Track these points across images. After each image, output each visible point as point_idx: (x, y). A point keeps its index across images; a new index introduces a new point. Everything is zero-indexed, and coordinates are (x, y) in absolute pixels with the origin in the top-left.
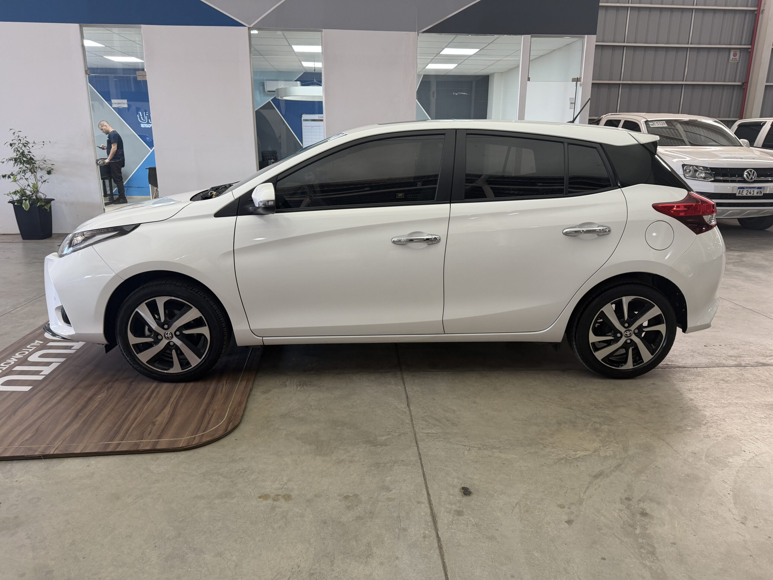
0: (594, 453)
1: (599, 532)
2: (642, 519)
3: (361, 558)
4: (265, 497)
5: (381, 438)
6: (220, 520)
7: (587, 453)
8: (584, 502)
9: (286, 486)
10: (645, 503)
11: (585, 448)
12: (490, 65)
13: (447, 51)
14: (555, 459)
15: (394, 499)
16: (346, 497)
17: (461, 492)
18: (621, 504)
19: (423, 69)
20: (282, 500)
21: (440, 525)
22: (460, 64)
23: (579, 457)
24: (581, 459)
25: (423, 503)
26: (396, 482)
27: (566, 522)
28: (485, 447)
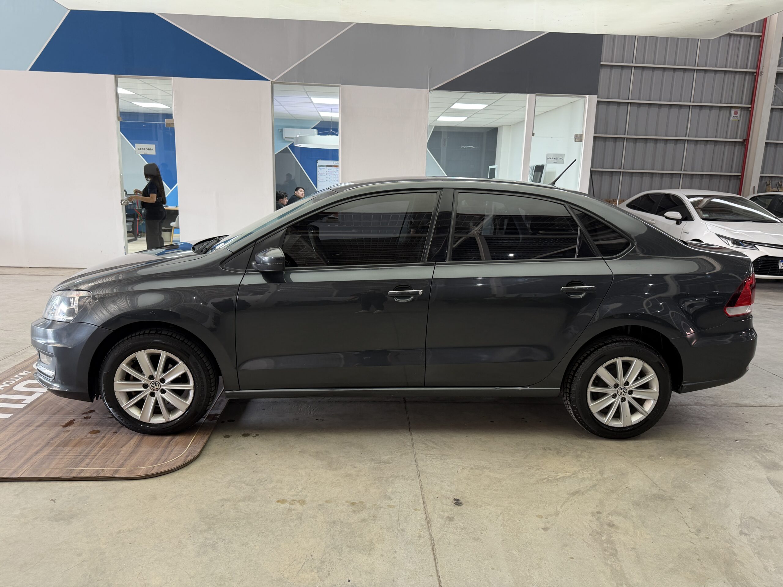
0: (573, 475)
1: (570, 537)
2: (609, 528)
3: (365, 551)
4: (283, 501)
5: (386, 457)
6: (244, 518)
7: (568, 475)
8: (560, 514)
9: (300, 494)
10: (613, 516)
11: (565, 471)
12: (498, 119)
13: (457, 106)
14: (538, 479)
15: (394, 507)
16: (353, 504)
17: (452, 502)
18: (592, 516)
19: (435, 121)
20: (298, 504)
21: (433, 528)
22: (470, 117)
23: (560, 478)
24: (561, 479)
25: (419, 510)
26: (396, 493)
27: (542, 529)
28: (477, 467)
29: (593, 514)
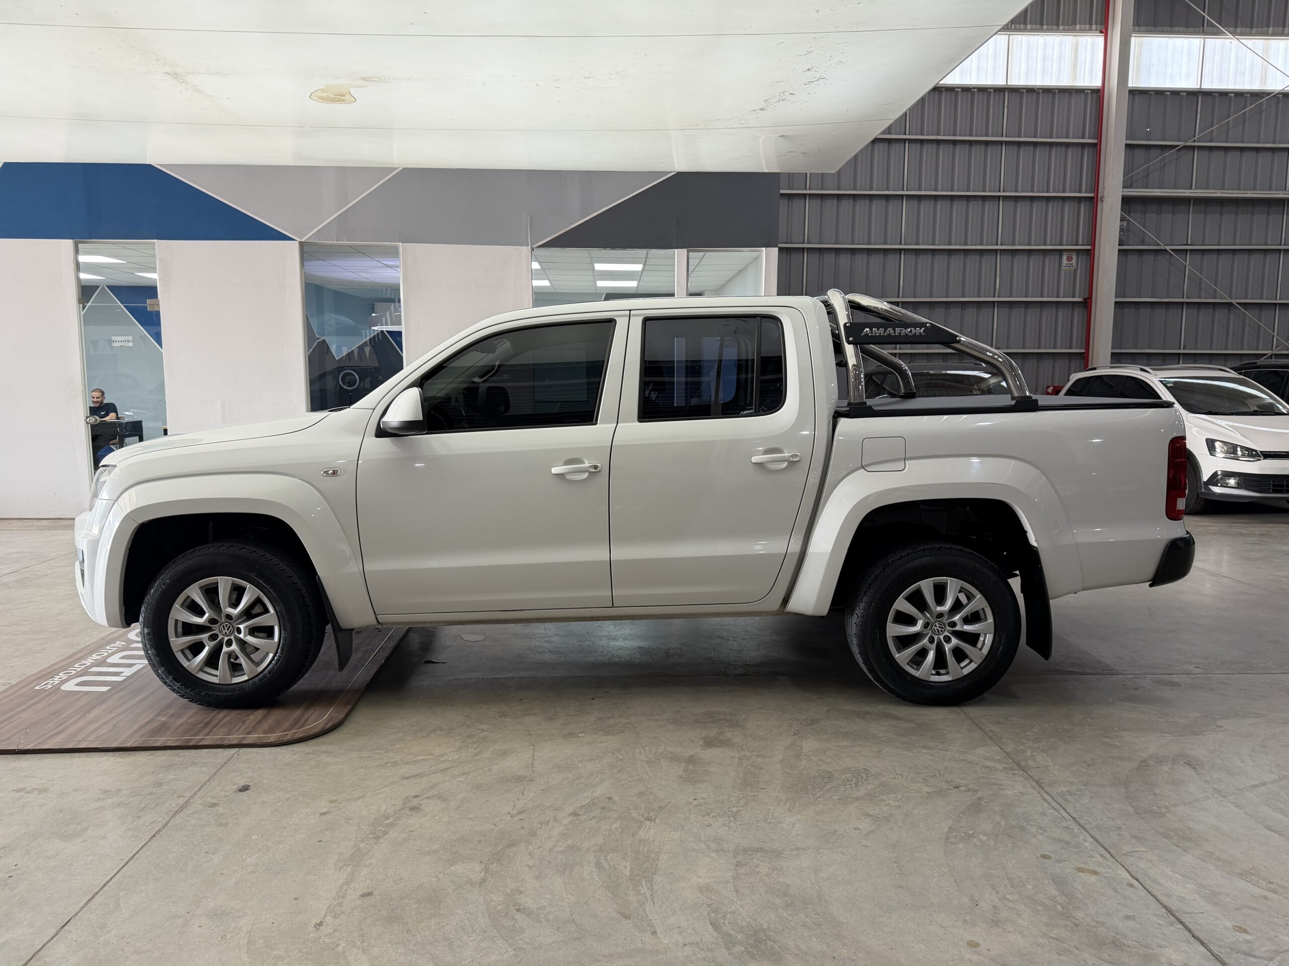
13: (599, 267)
17: (238, 788)
18: (402, 800)
21: (182, 814)
25: (184, 797)
26: (176, 780)
27: (321, 814)
29: (406, 798)
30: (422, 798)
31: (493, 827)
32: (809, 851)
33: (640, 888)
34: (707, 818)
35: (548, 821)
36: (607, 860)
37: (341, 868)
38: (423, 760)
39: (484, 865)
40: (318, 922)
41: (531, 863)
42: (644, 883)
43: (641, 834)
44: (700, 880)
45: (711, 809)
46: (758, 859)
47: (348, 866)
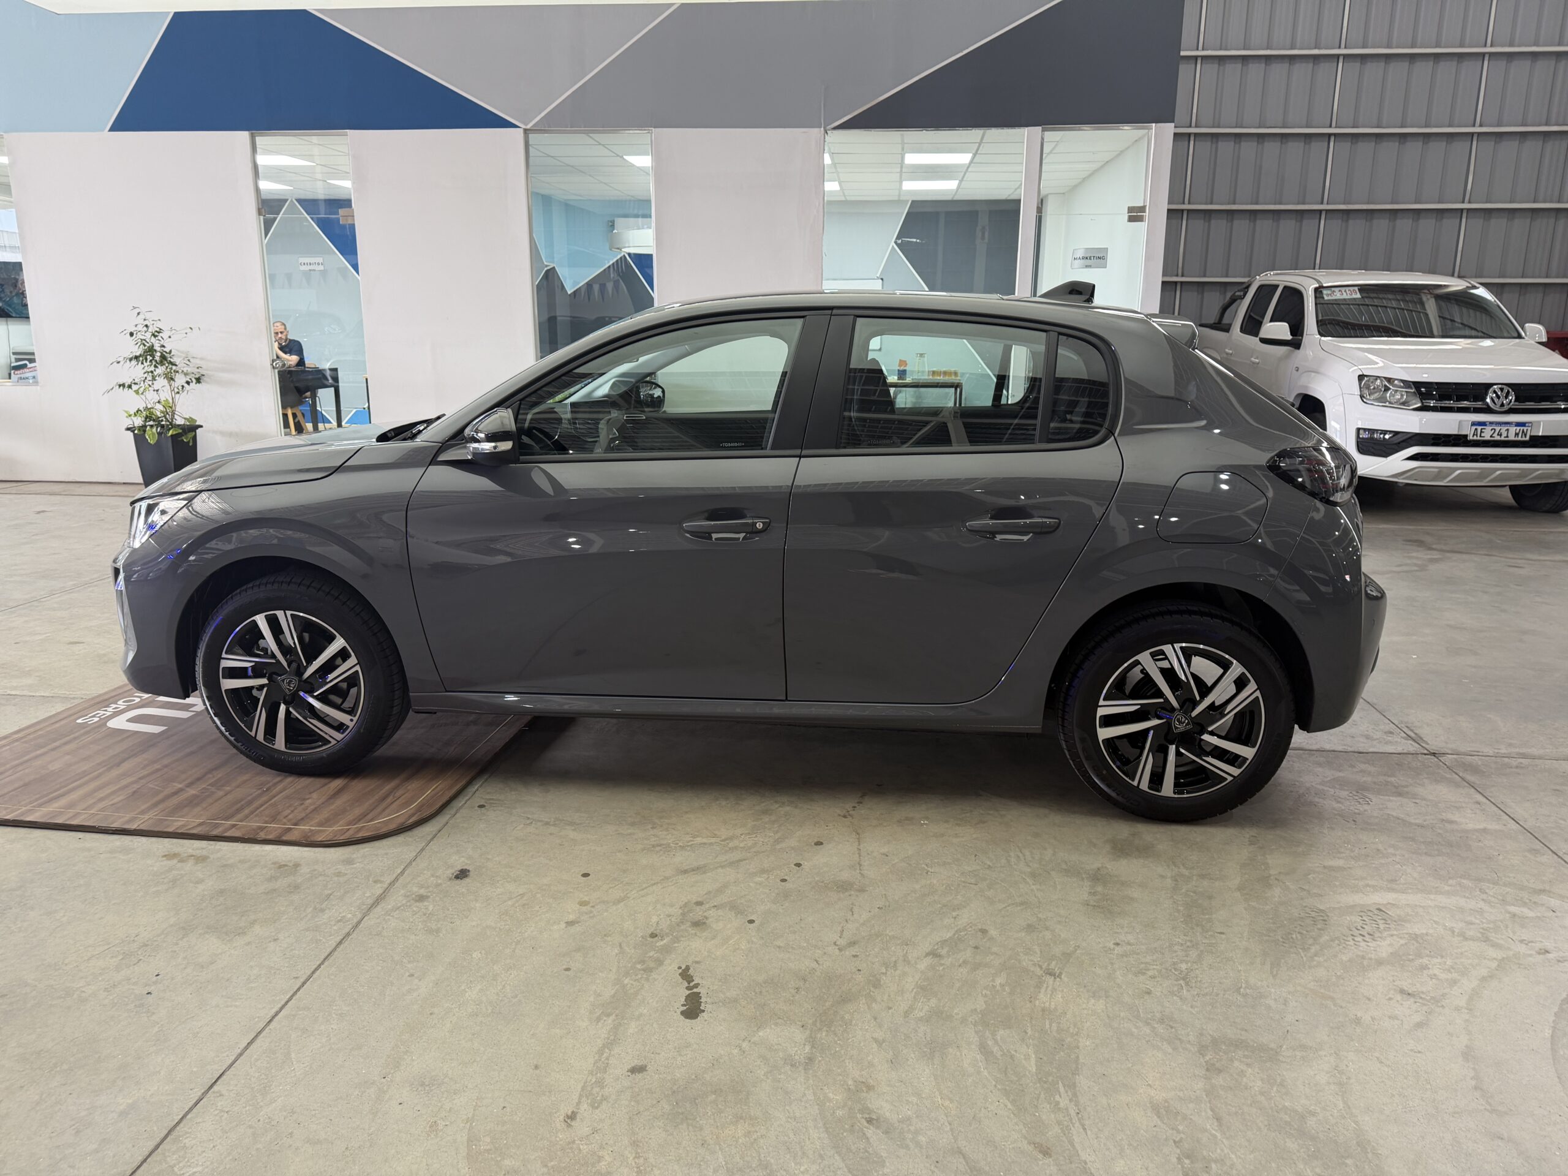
0: (723, 841)
1: (602, 938)
2: (689, 929)
3: (227, 935)
6: (87, 877)
7: (711, 841)
8: (625, 902)
10: (719, 911)
14: (650, 845)
16: (280, 867)
17: (454, 874)
18: (680, 908)
21: (378, 910)
22: (962, 180)
24: (692, 847)
25: (381, 882)
27: (566, 922)
28: (558, 823)
29: (686, 905)
30: (707, 906)
31: (815, 965)
32: (1322, 1053)
33: (1057, 1098)
34: (1141, 978)
35: (895, 962)
36: (996, 1042)
37: (598, 1019)
38: (705, 844)
39: (808, 1032)
40: (569, 1113)
41: (879, 1035)
42: (1062, 1089)
43: (1043, 997)
44: (1152, 1093)
45: (1146, 963)
46: (1241, 1061)
47: (608, 1015)
